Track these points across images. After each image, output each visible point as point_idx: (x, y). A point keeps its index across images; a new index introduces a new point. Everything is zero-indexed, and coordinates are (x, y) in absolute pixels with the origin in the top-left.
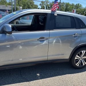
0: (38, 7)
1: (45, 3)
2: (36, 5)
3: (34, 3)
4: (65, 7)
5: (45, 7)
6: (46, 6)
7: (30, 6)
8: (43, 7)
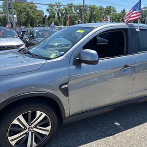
0: (44, 13)
1: (56, 7)
2: (40, 11)
3: (36, 7)
4: (89, 13)
5: (56, 14)
6: (58, 13)
7: (30, 12)
8: (53, 13)
